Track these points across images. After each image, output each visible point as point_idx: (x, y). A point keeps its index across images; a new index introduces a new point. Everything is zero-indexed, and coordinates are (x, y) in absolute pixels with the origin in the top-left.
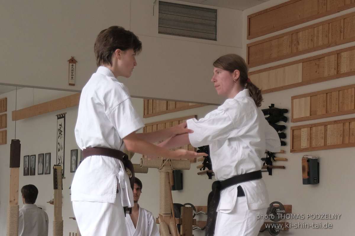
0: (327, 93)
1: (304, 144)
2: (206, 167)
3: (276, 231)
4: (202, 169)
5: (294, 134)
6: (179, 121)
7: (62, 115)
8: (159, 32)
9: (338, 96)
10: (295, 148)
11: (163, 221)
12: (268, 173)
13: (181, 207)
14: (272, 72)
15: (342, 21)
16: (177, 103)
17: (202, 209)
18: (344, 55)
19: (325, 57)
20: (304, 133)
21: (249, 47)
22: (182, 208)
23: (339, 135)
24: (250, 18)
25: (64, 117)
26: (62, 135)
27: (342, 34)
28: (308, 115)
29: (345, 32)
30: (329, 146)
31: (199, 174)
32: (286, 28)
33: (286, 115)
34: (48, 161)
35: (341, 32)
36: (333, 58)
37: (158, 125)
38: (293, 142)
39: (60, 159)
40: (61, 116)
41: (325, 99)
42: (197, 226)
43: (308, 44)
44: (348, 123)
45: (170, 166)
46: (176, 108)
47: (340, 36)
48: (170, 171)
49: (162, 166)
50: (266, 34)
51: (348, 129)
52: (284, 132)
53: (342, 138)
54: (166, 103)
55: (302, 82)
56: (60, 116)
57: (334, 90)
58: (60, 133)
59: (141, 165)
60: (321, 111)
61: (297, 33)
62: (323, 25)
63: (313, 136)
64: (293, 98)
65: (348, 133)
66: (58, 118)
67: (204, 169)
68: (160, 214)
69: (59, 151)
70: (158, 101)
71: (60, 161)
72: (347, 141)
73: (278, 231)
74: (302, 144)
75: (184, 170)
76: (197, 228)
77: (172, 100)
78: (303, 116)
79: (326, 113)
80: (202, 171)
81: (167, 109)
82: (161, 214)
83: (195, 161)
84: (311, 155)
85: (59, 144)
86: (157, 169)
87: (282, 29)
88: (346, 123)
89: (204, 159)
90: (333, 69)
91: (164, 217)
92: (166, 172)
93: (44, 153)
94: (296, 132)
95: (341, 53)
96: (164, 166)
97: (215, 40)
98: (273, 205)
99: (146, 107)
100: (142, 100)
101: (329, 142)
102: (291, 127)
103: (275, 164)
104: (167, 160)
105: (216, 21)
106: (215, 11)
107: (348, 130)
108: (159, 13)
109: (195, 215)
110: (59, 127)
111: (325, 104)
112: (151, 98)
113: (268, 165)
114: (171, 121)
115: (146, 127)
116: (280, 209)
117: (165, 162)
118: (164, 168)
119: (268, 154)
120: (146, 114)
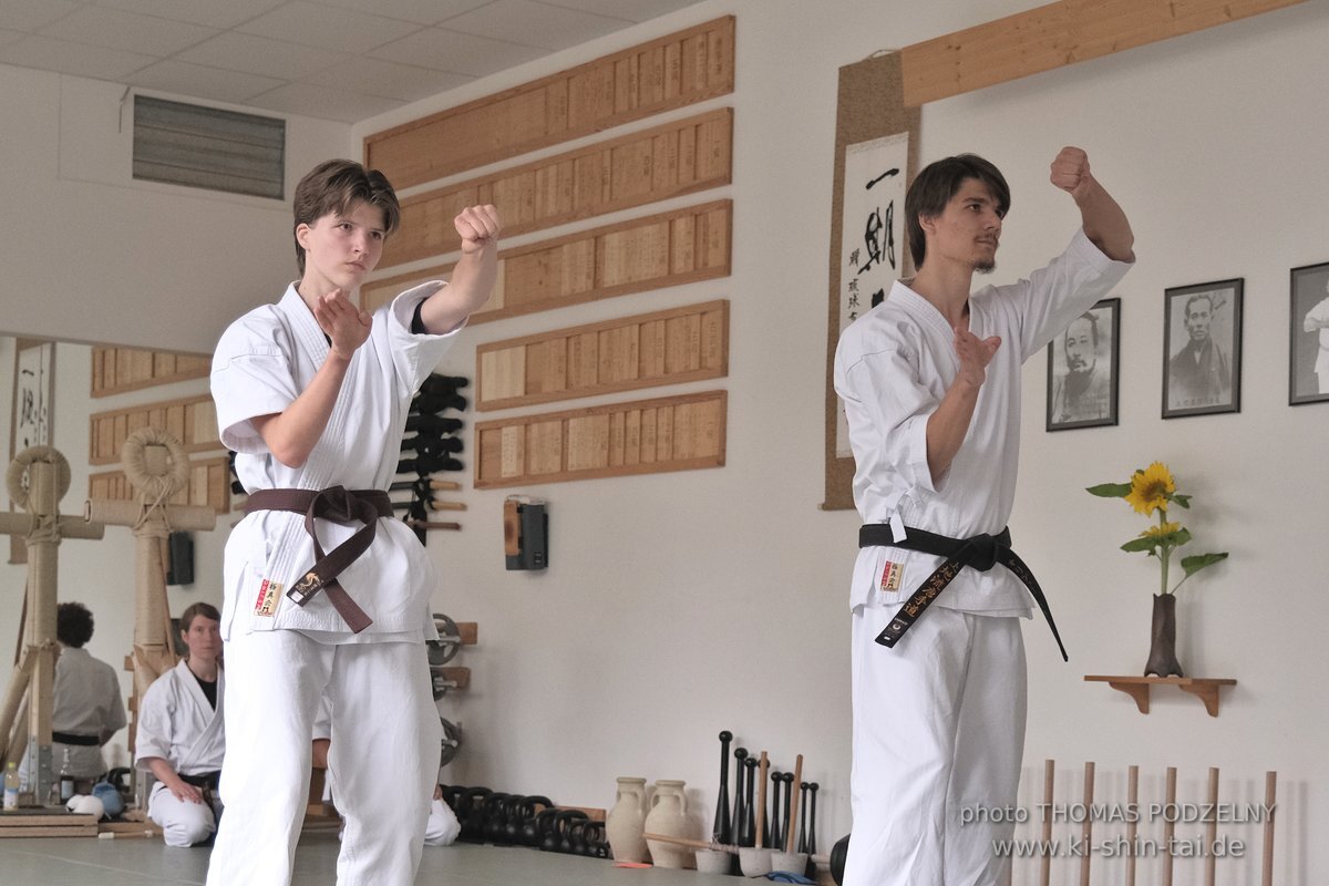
0: (568, 338)
1: (510, 467)
5: (483, 441)
6: (185, 406)
8: (136, 176)
9: (596, 343)
10: (486, 476)
11: (144, 664)
15: (608, 153)
16: (179, 358)
18: (613, 240)
19: (561, 246)
20: (510, 438)
23: (599, 446)
24: (370, 144)
27: (607, 187)
28: (520, 392)
29: (615, 182)
30: (571, 472)
32: (462, 169)
33: (462, 392)
35: (604, 182)
36: (584, 247)
37: (130, 418)
38: (480, 460)
41: (564, 353)
43: (520, 211)
44: (623, 414)
45: (164, 519)
46: (176, 371)
47: (602, 191)
48: (164, 536)
49: (144, 519)
50: (412, 185)
51: (623, 427)
52: (459, 437)
53: (606, 452)
54: (150, 359)
55: (506, 308)
57: (587, 329)
59: (87, 518)
60: (552, 383)
61: (492, 183)
62: (558, 164)
63: (533, 444)
64: (482, 349)
65: (622, 439)
68: (136, 646)
70: (129, 354)
72: (618, 460)
73: (442, 689)
74: (504, 465)
75: (200, 532)
77: (167, 352)
78: (506, 394)
79: (567, 388)
81: (153, 375)
82: (140, 646)
83: (227, 510)
84: (527, 495)
86: (128, 528)
87: (452, 172)
88: (618, 415)
90: (584, 277)
91: (145, 652)
92: (151, 536)
94: (488, 437)
95: (605, 234)
96: (146, 520)
97: (282, 197)
99: (97, 372)
100: (87, 351)
101: (574, 461)
102: (476, 424)
103: (433, 517)
104: (155, 505)
105: (283, 149)
106: (281, 124)
107: (622, 432)
108: (135, 125)
111: (564, 366)
112: (110, 345)
113: (415, 519)
114: (164, 407)
115: (99, 421)
116: (448, 634)
117: (150, 510)
118: (147, 524)
119: (418, 492)
120: (97, 387)
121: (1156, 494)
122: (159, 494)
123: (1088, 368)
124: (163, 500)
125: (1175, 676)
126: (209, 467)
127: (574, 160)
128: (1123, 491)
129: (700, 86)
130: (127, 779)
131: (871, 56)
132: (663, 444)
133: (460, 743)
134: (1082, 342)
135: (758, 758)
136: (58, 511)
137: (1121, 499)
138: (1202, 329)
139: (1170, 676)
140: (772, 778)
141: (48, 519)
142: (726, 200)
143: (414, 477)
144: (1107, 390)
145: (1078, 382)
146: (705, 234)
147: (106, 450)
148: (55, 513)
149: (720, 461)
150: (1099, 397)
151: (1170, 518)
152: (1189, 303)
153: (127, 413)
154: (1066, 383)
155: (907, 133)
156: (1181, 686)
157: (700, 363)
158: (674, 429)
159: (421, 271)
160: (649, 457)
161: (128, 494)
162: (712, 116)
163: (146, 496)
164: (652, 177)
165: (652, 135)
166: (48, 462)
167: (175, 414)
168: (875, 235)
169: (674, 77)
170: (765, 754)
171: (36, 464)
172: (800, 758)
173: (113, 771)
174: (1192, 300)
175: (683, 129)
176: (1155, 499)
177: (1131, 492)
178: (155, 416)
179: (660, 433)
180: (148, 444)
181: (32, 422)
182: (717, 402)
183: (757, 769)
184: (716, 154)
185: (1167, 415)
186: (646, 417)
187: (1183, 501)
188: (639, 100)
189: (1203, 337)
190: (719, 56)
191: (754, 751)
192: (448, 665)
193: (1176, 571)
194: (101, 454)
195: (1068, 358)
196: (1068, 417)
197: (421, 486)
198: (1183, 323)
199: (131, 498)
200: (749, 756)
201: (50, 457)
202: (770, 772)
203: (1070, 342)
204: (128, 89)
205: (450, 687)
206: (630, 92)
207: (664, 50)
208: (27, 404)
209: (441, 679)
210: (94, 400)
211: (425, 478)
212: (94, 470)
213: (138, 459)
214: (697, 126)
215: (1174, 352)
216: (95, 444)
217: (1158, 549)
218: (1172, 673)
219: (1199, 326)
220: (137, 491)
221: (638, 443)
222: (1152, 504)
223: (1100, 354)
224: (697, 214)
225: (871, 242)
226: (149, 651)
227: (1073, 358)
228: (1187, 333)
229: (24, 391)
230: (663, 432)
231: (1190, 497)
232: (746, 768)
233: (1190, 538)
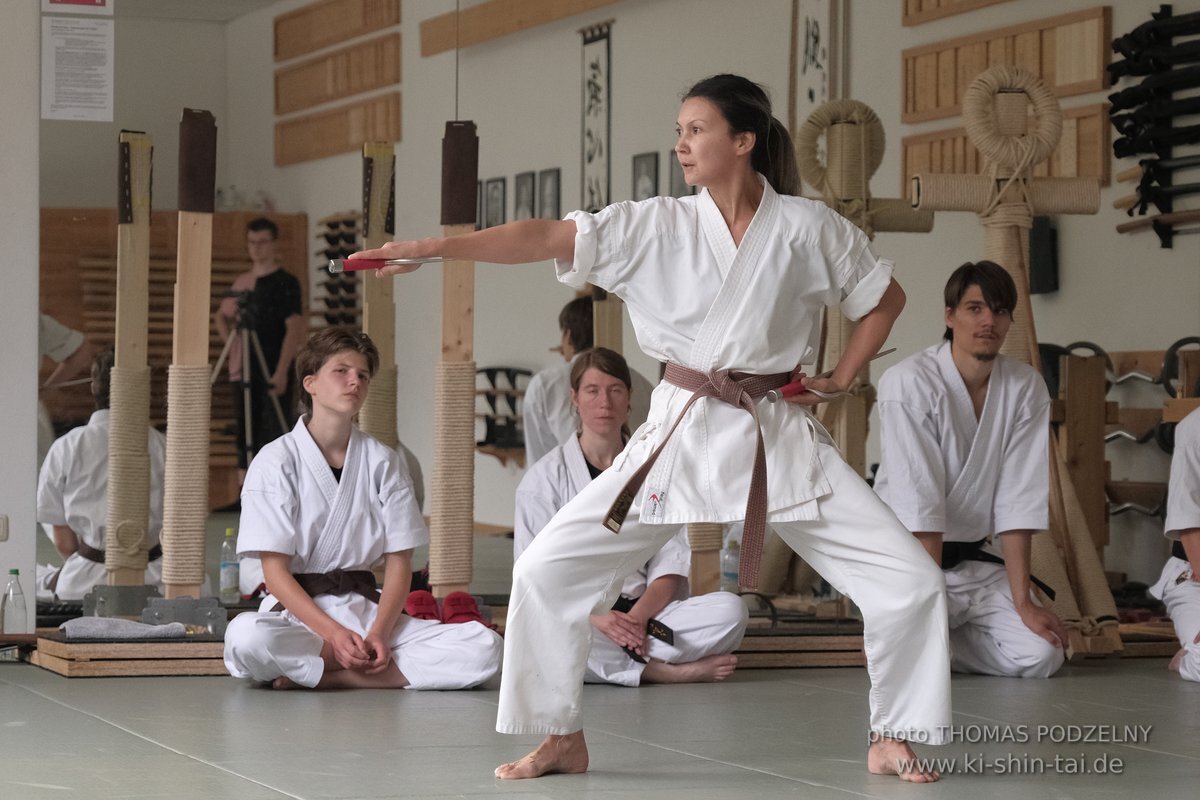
2: (1150, 201)
4: (1136, 211)
6: (1041, 32)
7: (600, 30)
13: (1061, 358)
17: (1136, 363)
22: (1064, 361)
25: (607, 36)
26: (598, 101)
31: (1122, 229)
34: (549, 200)
37: (960, 53)
39: (594, 188)
40: (597, 32)
42: (1123, 430)
45: (1025, 200)
48: (1025, 223)
49: (995, 202)
56: (592, 32)
58: (594, 97)
59: (915, 202)
66: (586, 42)
67: (1142, 212)
69: (590, 159)
71: (596, 198)
75: (1066, 217)
76: (1119, 436)
80: (1137, 217)
83: (1106, 182)
85: (589, 134)
86: (973, 214)
89: (1140, 171)
92: (1010, 224)
93: (538, 168)
96: (999, 203)
104: (1013, 179)
109: (1108, 385)
110: (589, 74)
114: (1011, 35)
115: (915, 59)
117: (1005, 187)
118: (1000, 209)
120: (912, 11)
122: (1018, 164)
124: (1024, 171)
126: (1078, 119)
136: (868, 193)
141: (855, 205)
147: (925, 100)
148: (864, 198)
153: (956, 46)
161: (971, 163)
163: (999, 165)
166: (854, 123)
167: (1028, 44)
171: (838, 127)
178: (998, 48)
180: (1000, 92)
181: (818, 66)
194: (920, 107)
199: (977, 171)
201: (856, 116)
208: (811, 40)
210: (908, 30)
212: (909, 131)
213: (987, 113)
216: (910, 92)
220: (985, 159)
229: (807, 22)
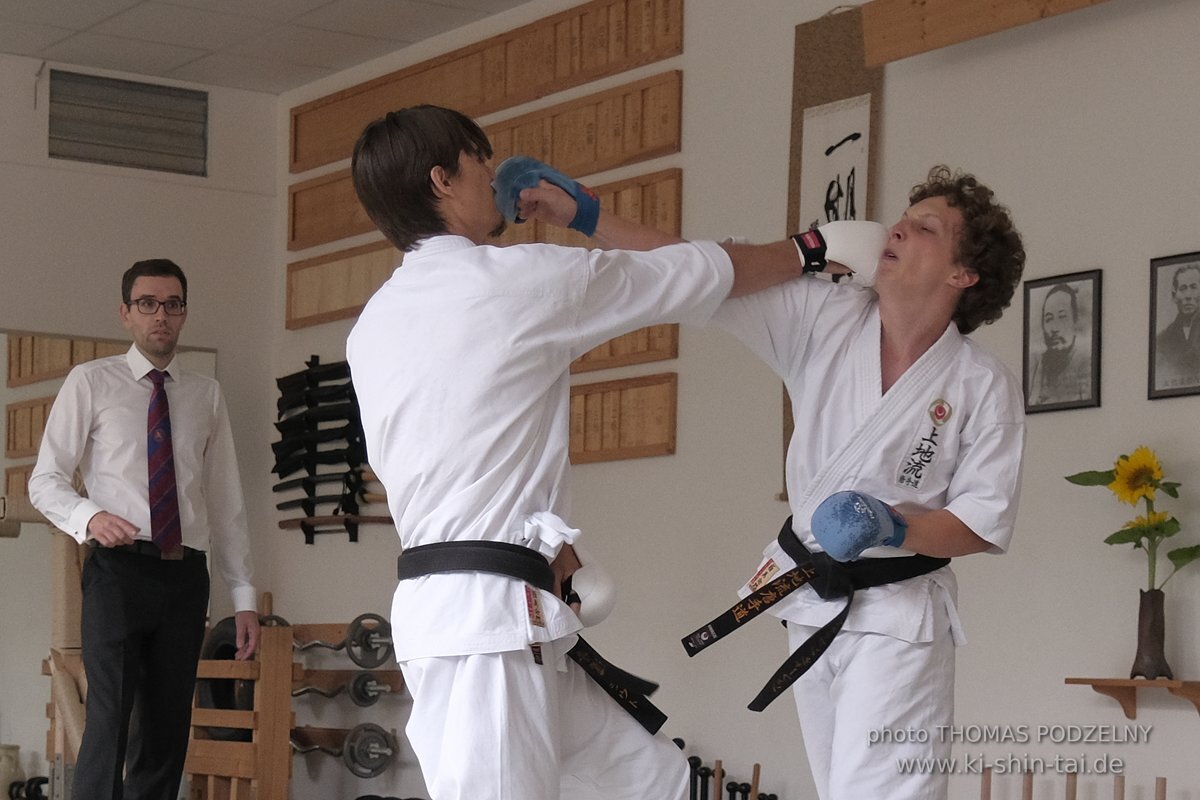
3: (371, 694)
8: (52, 154)
11: (62, 667)
12: (346, 536)
14: (358, 261)
15: (548, 122)
16: (99, 345)
21: (294, 195)
24: (297, 116)
54: (68, 348)
62: (494, 134)
68: (52, 650)
70: (46, 341)
73: (376, 693)
77: (85, 338)
82: (57, 649)
91: (63, 657)
97: (204, 174)
98: (360, 625)
99: (13, 359)
100: (2, 337)
103: (366, 511)
105: (205, 123)
106: (202, 97)
108: (51, 101)
112: (27, 333)
113: (346, 513)
115: (15, 411)
116: (381, 635)
119: (348, 483)
120: (13, 376)
121: (1142, 481)
123: (1067, 345)
125: (1165, 678)
127: (513, 129)
128: (1106, 478)
129: (646, 48)
130: (45, 789)
131: (830, 13)
132: (608, 430)
133: (393, 750)
134: (1060, 317)
135: (712, 768)
137: (1105, 488)
138: (1193, 302)
139: (1158, 678)
140: (728, 789)
142: (675, 169)
143: (345, 468)
144: (1089, 369)
145: (1056, 361)
146: (653, 207)
147: (23, 442)
149: (670, 450)
150: (1080, 377)
151: (1157, 508)
152: (1177, 273)
153: (44, 403)
154: (1043, 362)
155: (869, 95)
156: (1171, 690)
157: (648, 344)
158: (620, 415)
159: (352, 250)
160: (594, 445)
162: (660, 80)
164: (595, 147)
165: (596, 101)
168: (836, 204)
169: (619, 39)
170: (719, 763)
172: (757, 768)
173: (32, 781)
174: (1180, 271)
175: (630, 94)
176: (1141, 487)
177: (1114, 479)
179: (605, 420)
182: (666, 387)
183: (711, 779)
184: (664, 120)
185: (1153, 395)
186: (590, 403)
187: (1172, 490)
188: (582, 63)
189: (1192, 311)
190: (666, 14)
191: (707, 761)
192: (382, 668)
193: (1163, 565)
194: (18, 447)
195: (1045, 334)
196: (1046, 398)
197: (352, 477)
198: (1170, 296)
200: (703, 766)
202: (725, 782)
203: (1047, 317)
204: (44, 64)
205: (384, 691)
206: (572, 56)
207: (608, 10)
209: (374, 683)
210: (10, 390)
211: (357, 469)
212: (10, 463)
214: (643, 91)
215: (1160, 328)
216: (12, 438)
217: (1144, 540)
218: (1161, 675)
219: (1188, 299)
221: (582, 431)
222: (1138, 492)
223: (1081, 330)
224: (644, 185)
225: (831, 212)
226: (66, 655)
227: (1051, 335)
228: (1175, 306)
230: (609, 418)
231: (1179, 485)
232: (699, 779)
233: (1179, 530)
